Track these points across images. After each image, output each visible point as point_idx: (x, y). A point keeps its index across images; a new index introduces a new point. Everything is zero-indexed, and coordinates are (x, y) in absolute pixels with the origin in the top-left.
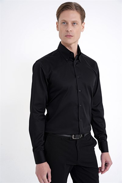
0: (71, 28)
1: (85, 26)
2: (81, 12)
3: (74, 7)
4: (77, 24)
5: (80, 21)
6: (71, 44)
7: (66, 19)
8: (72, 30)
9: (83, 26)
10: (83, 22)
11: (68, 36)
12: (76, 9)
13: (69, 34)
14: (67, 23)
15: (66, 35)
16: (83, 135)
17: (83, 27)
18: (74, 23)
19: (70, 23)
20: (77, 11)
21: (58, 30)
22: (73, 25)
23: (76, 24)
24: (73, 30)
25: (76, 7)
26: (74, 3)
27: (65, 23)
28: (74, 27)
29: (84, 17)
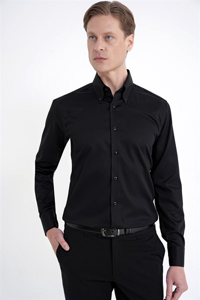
4: (113, 37)
8: (103, 49)
9: (131, 40)
11: (98, 59)
13: (100, 55)
15: (94, 58)
17: (131, 43)
22: (107, 39)
23: (111, 38)
24: (106, 49)
28: (108, 43)
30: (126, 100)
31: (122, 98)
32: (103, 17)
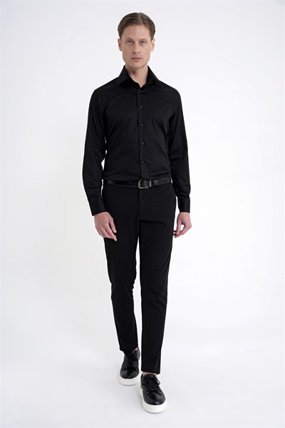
0: (138, 48)
1: (155, 43)
2: (151, 26)
5: (149, 39)
6: (138, 68)
10: (152, 39)
12: (144, 24)
14: (133, 42)
16: (153, 183)
18: (142, 42)
19: (137, 43)
21: (121, 50)
25: (143, 21)
26: (140, 13)
27: (131, 41)
29: (154, 31)
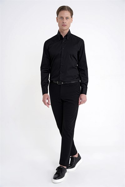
3: (67, 9)
4: (69, 18)
7: (62, 16)
8: (66, 22)
11: (64, 25)
17: (72, 20)
20: (69, 11)
22: (67, 19)
30: (68, 39)
31: (66, 39)
32: (66, 11)
